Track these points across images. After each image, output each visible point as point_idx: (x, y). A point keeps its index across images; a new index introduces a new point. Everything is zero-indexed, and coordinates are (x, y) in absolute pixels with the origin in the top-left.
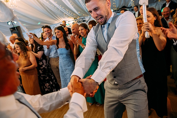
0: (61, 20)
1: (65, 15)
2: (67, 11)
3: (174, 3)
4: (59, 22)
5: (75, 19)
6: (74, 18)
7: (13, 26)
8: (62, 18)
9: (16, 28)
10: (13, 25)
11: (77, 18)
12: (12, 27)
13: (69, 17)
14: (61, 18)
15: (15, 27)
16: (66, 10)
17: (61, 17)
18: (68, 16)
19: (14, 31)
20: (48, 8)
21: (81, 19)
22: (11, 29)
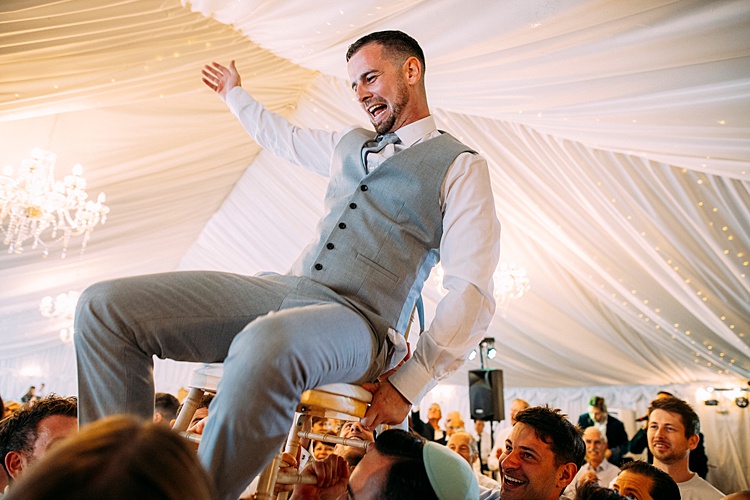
0: (677, 373)
1: (697, 361)
2: (710, 348)
4: (667, 383)
7: (480, 364)
8: (686, 369)
9: (486, 375)
10: (482, 361)
12: (478, 367)
13: (720, 372)
14: (682, 370)
15: (485, 372)
16: (705, 343)
17: (680, 363)
18: (716, 368)
19: (479, 382)
20: (624, 323)
22: (473, 375)
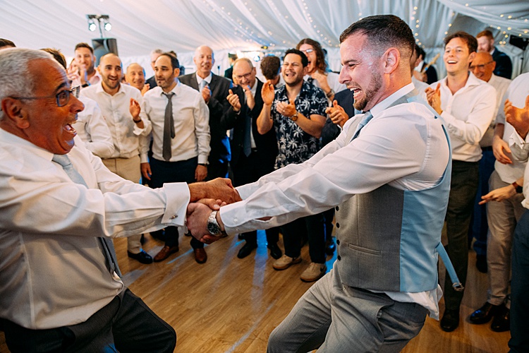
0: (226, 43)
1: (236, 33)
2: (241, 24)
3: (502, 55)
5: (262, 48)
6: (261, 46)
7: (100, 34)
9: (105, 43)
10: (101, 32)
11: (270, 48)
12: (98, 36)
13: (247, 40)
15: (104, 40)
16: (238, 21)
18: (245, 39)
19: (100, 48)
20: (195, 7)
21: (278, 51)
22: (96, 43)
